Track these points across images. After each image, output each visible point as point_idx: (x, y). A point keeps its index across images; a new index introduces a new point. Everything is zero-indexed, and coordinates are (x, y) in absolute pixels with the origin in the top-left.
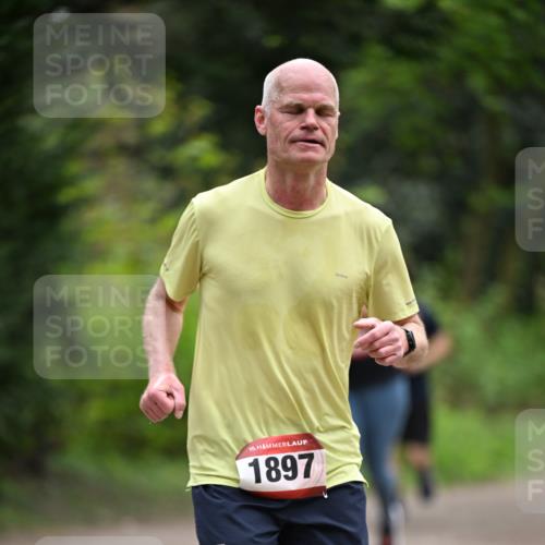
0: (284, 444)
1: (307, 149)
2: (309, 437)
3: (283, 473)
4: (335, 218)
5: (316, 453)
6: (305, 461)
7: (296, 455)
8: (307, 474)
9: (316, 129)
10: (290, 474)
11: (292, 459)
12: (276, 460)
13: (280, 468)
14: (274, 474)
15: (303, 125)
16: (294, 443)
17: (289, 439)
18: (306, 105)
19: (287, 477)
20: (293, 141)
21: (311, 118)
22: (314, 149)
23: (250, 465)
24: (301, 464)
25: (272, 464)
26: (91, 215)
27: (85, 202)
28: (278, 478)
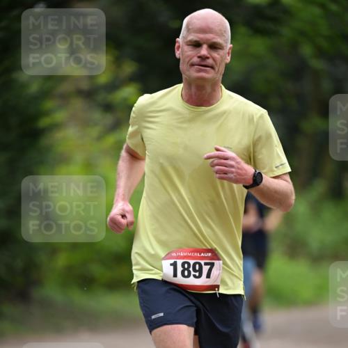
0: (196, 254)
1: (200, 71)
2: (213, 251)
3: (193, 273)
5: (216, 262)
6: (209, 267)
7: (202, 262)
8: (208, 276)
9: (208, 58)
10: (197, 274)
11: (200, 264)
12: (189, 264)
13: (191, 269)
14: (186, 273)
15: (199, 55)
16: (202, 254)
18: (201, 42)
19: (195, 276)
20: (193, 65)
21: (204, 51)
23: (171, 265)
24: (206, 269)
25: (186, 266)
26: (59, 135)
27: (56, 126)
28: (189, 276)
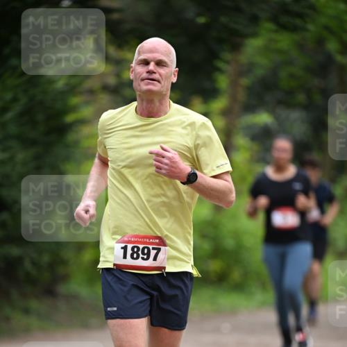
1: (148, 84)
2: (160, 238)
3: (141, 256)
14: (135, 256)
16: (151, 240)
19: (143, 259)
20: (143, 80)
21: (151, 66)
22: (153, 84)
23: (122, 248)
28: (137, 258)
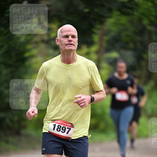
0: (65, 123)
1: (70, 46)
3: (61, 130)
4: (79, 65)
7: (66, 127)
9: (72, 41)
10: (63, 131)
11: (65, 128)
12: (61, 126)
13: (61, 129)
14: (59, 130)
17: (66, 123)
18: (69, 35)
19: (62, 132)
20: (66, 45)
21: (70, 38)
22: (72, 46)
24: (67, 130)
25: (59, 127)
28: (59, 131)
